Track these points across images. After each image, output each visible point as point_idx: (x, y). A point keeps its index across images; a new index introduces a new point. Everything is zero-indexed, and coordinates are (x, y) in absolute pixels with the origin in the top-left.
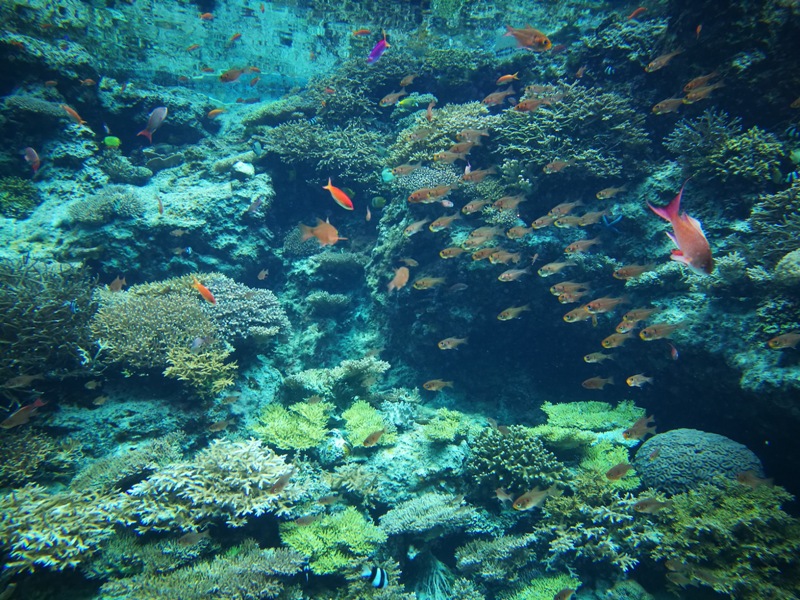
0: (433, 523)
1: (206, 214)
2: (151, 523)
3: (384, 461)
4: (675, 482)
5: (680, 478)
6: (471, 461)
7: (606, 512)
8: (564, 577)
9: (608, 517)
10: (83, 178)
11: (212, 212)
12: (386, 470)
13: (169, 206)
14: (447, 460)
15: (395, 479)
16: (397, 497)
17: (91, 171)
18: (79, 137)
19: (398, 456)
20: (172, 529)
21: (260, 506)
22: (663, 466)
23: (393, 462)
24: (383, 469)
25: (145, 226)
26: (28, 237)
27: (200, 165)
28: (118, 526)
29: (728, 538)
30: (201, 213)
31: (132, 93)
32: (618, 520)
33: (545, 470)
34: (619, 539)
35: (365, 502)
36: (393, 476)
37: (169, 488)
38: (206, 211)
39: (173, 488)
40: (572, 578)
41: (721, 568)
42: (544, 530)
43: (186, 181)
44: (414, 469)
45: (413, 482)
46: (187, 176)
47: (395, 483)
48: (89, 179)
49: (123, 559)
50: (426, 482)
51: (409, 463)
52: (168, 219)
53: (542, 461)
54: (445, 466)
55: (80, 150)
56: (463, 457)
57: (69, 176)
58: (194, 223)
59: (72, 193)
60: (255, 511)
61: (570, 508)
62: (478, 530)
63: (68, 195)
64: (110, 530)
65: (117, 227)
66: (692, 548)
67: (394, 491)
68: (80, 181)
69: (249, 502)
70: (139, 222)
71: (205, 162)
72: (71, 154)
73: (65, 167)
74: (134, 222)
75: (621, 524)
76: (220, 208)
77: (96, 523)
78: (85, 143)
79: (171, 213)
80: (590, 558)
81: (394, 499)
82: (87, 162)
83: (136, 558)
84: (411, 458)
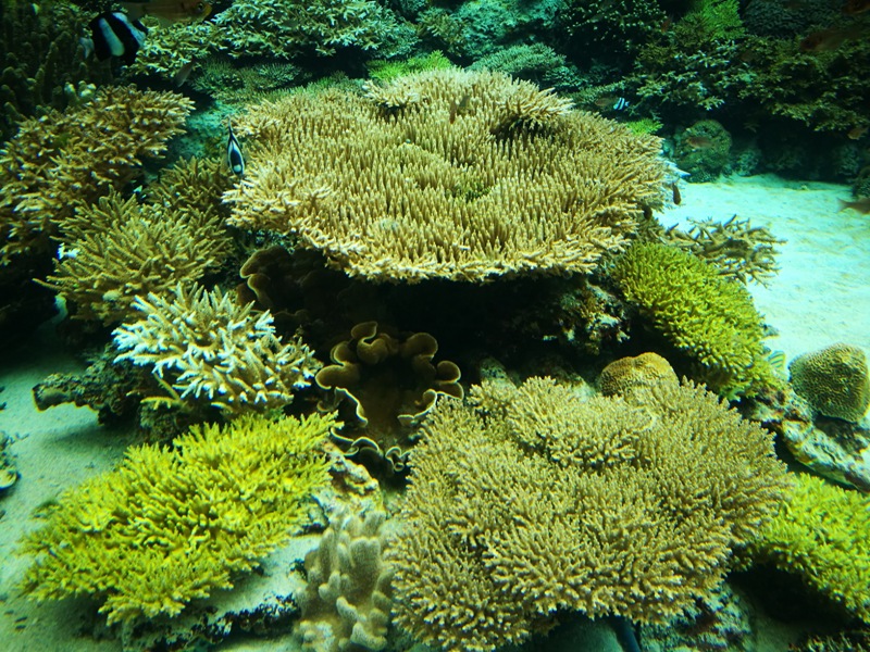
0: (522, 67)
2: (243, 48)
3: (470, 11)
4: (784, 28)
5: (791, 24)
6: (565, 12)
7: (702, 57)
8: (647, 120)
9: (704, 62)
12: (472, 21)
14: (538, 10)
15: (481, 31)
16: (484, 50)
19: (485, 7)
20: (264, 54)
21: (347, 37)
22: (776, 12)
23: (479, 13)
24: (469, 20)
28: (211, 48)
29: (823, 74)
32: (713, 65)
33: (645, 18)
34: (709, 84)
35: (451, 50)
36: (479, 27)
37: (253, 16)
39: (256, 16)
40: (654, 122)
41: (804, 103)
42: (634, 79)
44: (503, 20)
45: (500, 33)
47: (482, 36)
49: (224, 80)
50: (515, 33)
51: (497, 14)
53: (643, 8)
54: (535, 16)
56: (555, 9)
60: (342, 41)
61: (665, 56)
62: (566, 84)
64: (204, 52)
66: (782, 84)
67: (480, 43)
69: (336, 33)
75: (715, 70)
77: (190, 42)
80: (676, 103)
81: (480, 53)
83: (235, 78)
84: (500, 8)
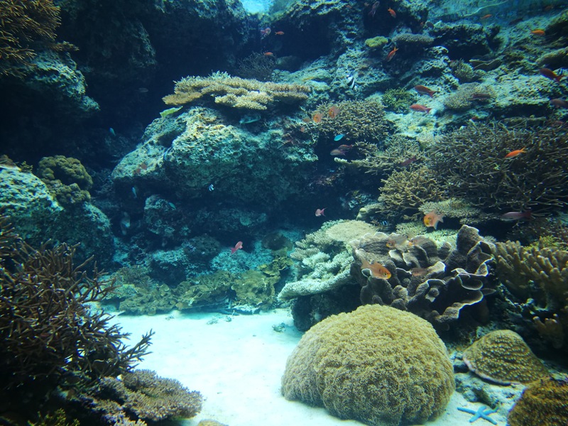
1: (550, 93)
10: (442, 82)
11: (553, 91)
13: (516, 91)
17: (448, 76)
18: (440, 54)
25: (499, 107)
26: (417, 123)
27: (519, 64)
30: (546, 92)
31: (441, 28)
38: (549, 91)
43: (508, 76)
46: (507, 74)
48: (447, 82)
52: (518, 100)
55: (440, 63)
57: (432, 82)
58: (542, 100)
59: (438, 92)
63: (436, 94)
65: (478, 110)
68: (440, 84)
70: (494, 105)
71: (522, 61)
72: (435, 66)
73: (429, 76)
74: (490, 106)
76: (561, 87)
78: (442, 59)
79: (520, 96)
82: (445, 71)
